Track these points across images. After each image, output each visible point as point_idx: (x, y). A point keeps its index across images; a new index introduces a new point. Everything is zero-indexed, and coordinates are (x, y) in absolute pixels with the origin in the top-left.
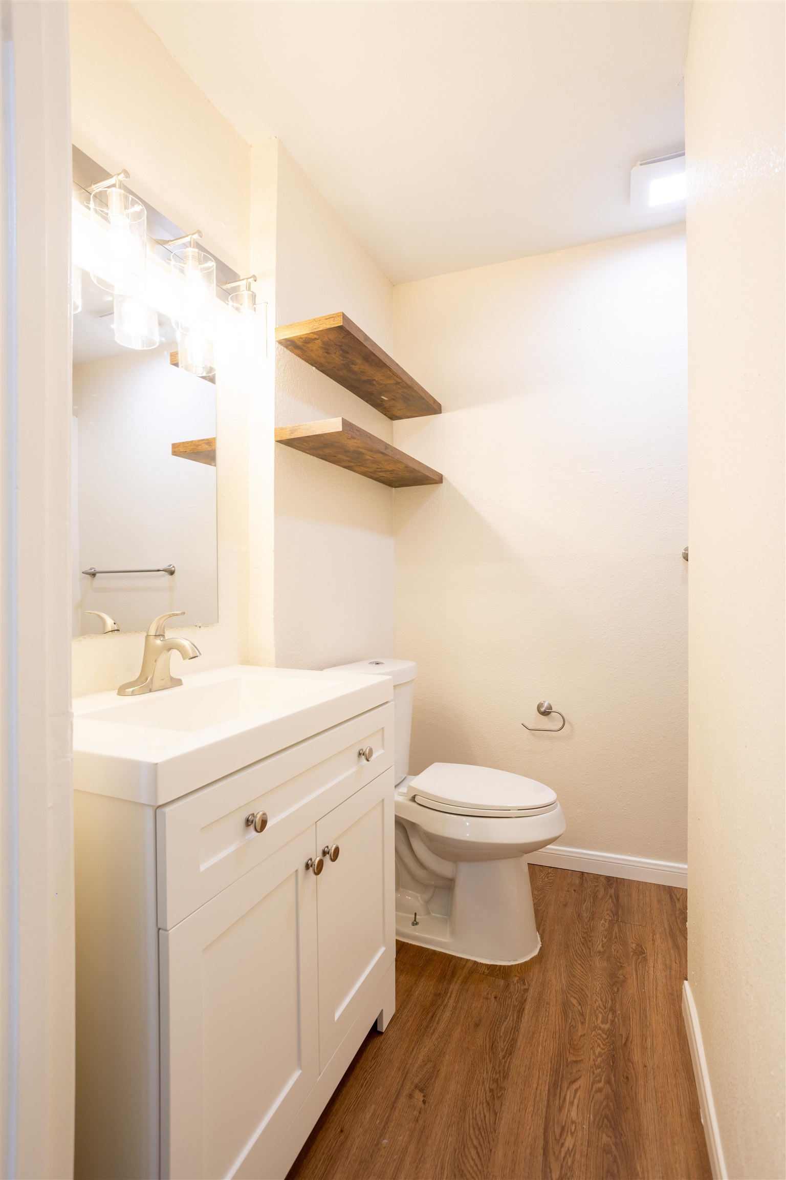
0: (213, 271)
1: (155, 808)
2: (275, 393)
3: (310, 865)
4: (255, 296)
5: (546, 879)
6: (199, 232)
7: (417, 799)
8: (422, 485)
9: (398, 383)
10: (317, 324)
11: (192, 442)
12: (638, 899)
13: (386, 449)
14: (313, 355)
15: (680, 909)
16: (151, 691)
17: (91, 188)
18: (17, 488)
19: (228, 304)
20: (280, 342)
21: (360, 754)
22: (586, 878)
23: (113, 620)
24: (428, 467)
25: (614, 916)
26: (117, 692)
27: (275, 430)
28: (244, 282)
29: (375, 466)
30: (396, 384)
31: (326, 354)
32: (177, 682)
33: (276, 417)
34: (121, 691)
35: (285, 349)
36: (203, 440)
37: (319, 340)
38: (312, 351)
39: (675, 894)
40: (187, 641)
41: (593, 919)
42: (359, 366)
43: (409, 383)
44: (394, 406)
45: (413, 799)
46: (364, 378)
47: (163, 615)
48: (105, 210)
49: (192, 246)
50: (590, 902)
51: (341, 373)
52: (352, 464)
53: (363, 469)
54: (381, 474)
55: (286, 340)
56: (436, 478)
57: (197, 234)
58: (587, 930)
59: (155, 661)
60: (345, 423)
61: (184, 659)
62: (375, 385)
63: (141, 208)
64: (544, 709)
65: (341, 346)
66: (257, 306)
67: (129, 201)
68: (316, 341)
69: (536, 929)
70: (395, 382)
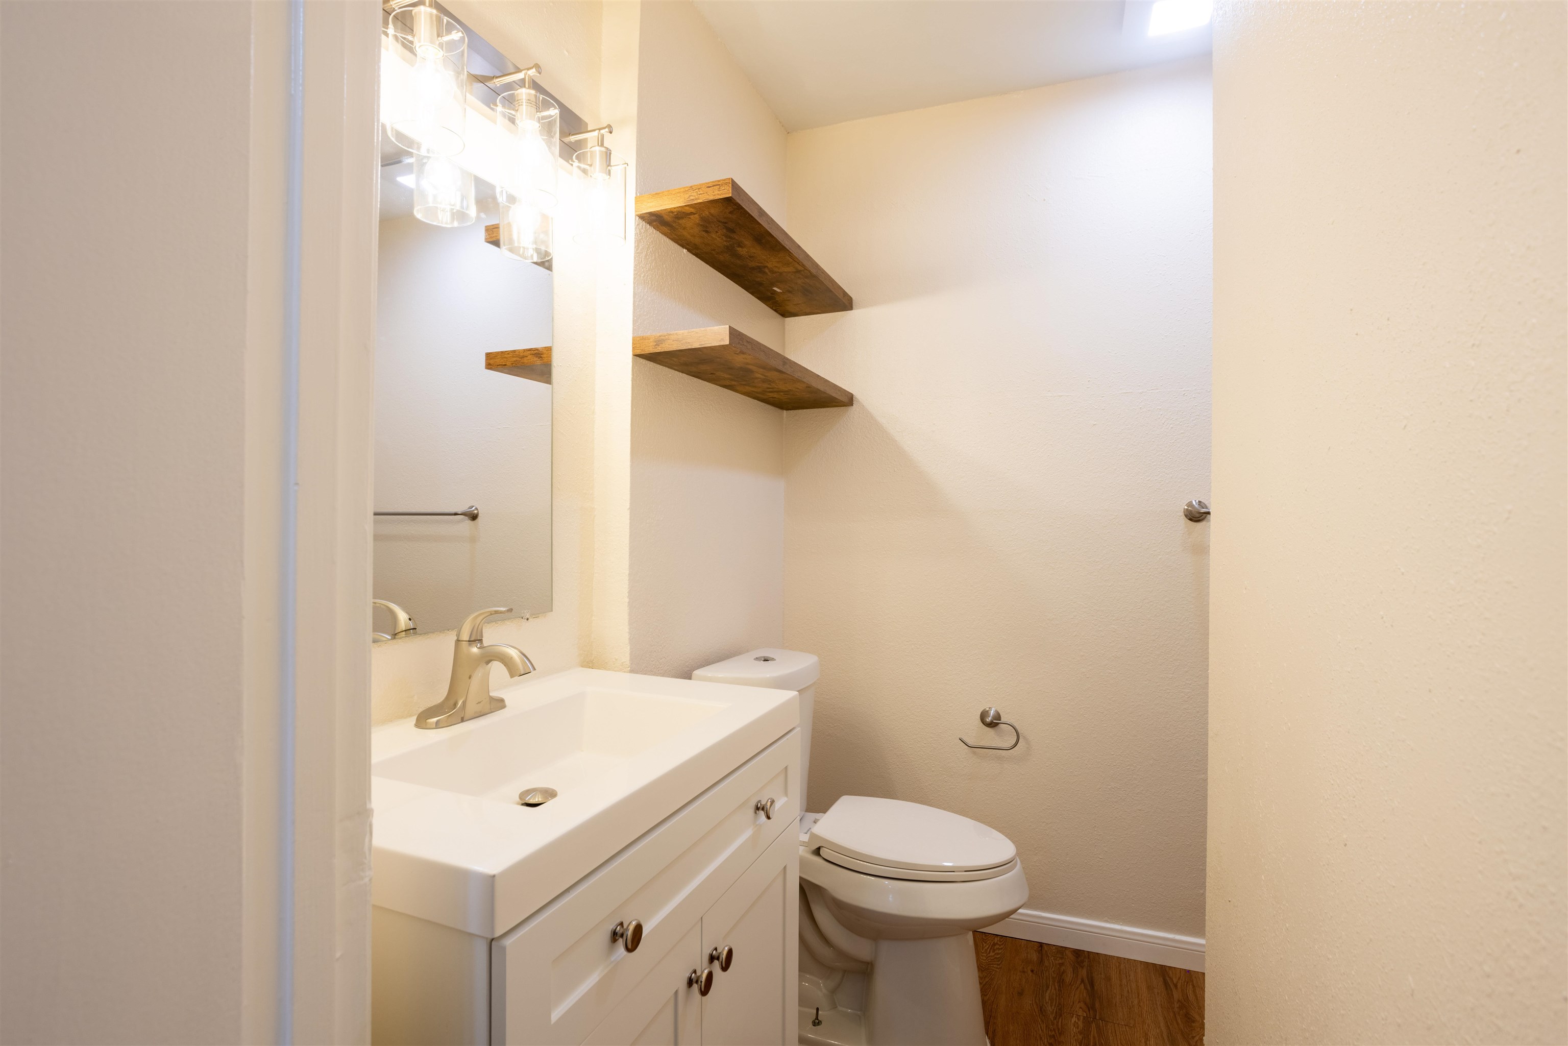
0: (555, 121)
1: (489, 941)
2: (634, 288)
3: (694, 980)
4: (610, 154)
5: (992, 954)
6: (537, 67)
7: (824, 852)
8: (824, 407)
9: (798, 271)
10: (695, 194)
11: (514, 351)
12: (1121, 985)
13: (784, 365)
14: (685, 233)
15: (1179, 1001)
16: (463, 720)
17: (389, 4)
18: (297, 484)
19: (572, 165)
20: (642, 217)
21: (757, 808)
22: (1046, 951)
23: (407, 613)
24: (835, 385)
25: (1089, 1011)
26: (414, 722)
27: (633, 340)
28: (596, 133)
29: (766, 385)
30: (795, 272)
31: (704, 233)
32: (499, 704)
33: (634, 322)
34: (422, 721)
35: (648, 226)
36: (530, 350)
37: (696, 216)
38: (684, 228)
39: (1170, 977)
40: (516, 650)
41: (1061, 1015)
42: (748, 248)
43: (814, 271)
44: (789, 300)
45: (817, 852)
46: (752, 264)
47: (482, 611)
48: (410, 38)
49: (527, 86)
50: (1055, 989)
51: (721, 258)
52: (733, 383)
53: (748, 389)
54: (771, 395)
55: (651, 214)
56: (844, 399)
57: (534, 70)
58: (1053, 1033)
59: (470, 678)
60: (733, 333)
61: (512, 676)
62: (767, 274)
63: (461, 35)
64: (990, 719)
65: (726, 223)
66: (613, 169)
67: (443, 27)
68: (692, 217)
69: (985, 1033)
70: (794, 270)
